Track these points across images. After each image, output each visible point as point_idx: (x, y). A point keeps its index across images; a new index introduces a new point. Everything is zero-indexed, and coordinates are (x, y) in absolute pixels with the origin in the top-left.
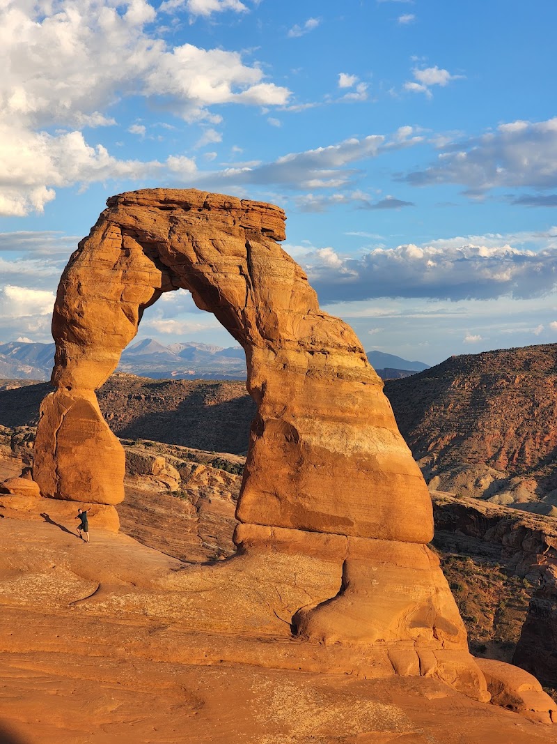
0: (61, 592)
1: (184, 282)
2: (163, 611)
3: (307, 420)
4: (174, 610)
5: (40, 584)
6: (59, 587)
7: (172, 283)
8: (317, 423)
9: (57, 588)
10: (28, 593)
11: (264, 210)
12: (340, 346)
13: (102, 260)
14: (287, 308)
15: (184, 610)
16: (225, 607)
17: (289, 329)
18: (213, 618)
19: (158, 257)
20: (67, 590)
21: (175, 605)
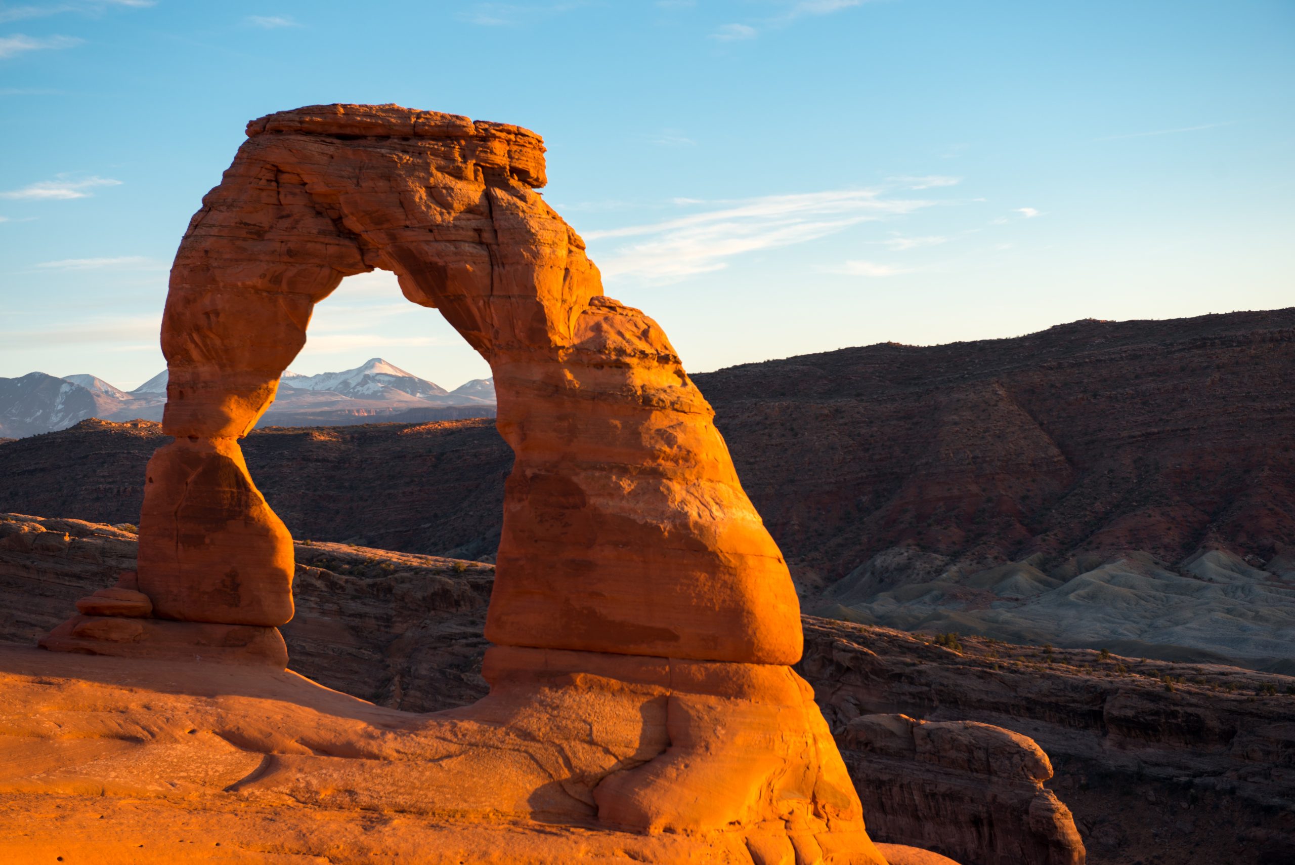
0: (211, 773)
1: (385, 257)
2: (382, 794)
3: (597, 474)
4: (402, 790)
5: (175, 760)
6: (207, 765)
7: (363, 260)
8: (614, 478)
9: (204, 766)
10: (157, 777)
11: (512, 137)
12: (644, 355)
13: (246, 224)
14: (559, 297)
15: (416, 791)
16: (482, 782)
17: (562, 328)
18: (466, 801)
19: (340, 218)
20: (221, 769)
21: (401, 784)
